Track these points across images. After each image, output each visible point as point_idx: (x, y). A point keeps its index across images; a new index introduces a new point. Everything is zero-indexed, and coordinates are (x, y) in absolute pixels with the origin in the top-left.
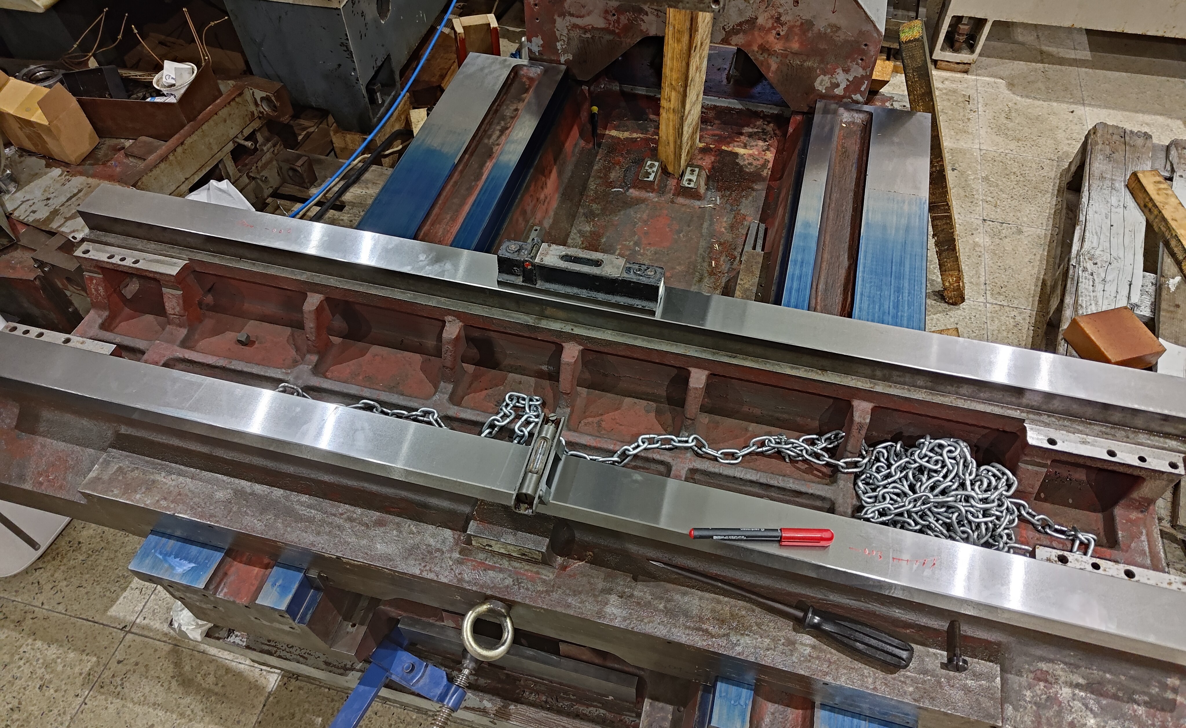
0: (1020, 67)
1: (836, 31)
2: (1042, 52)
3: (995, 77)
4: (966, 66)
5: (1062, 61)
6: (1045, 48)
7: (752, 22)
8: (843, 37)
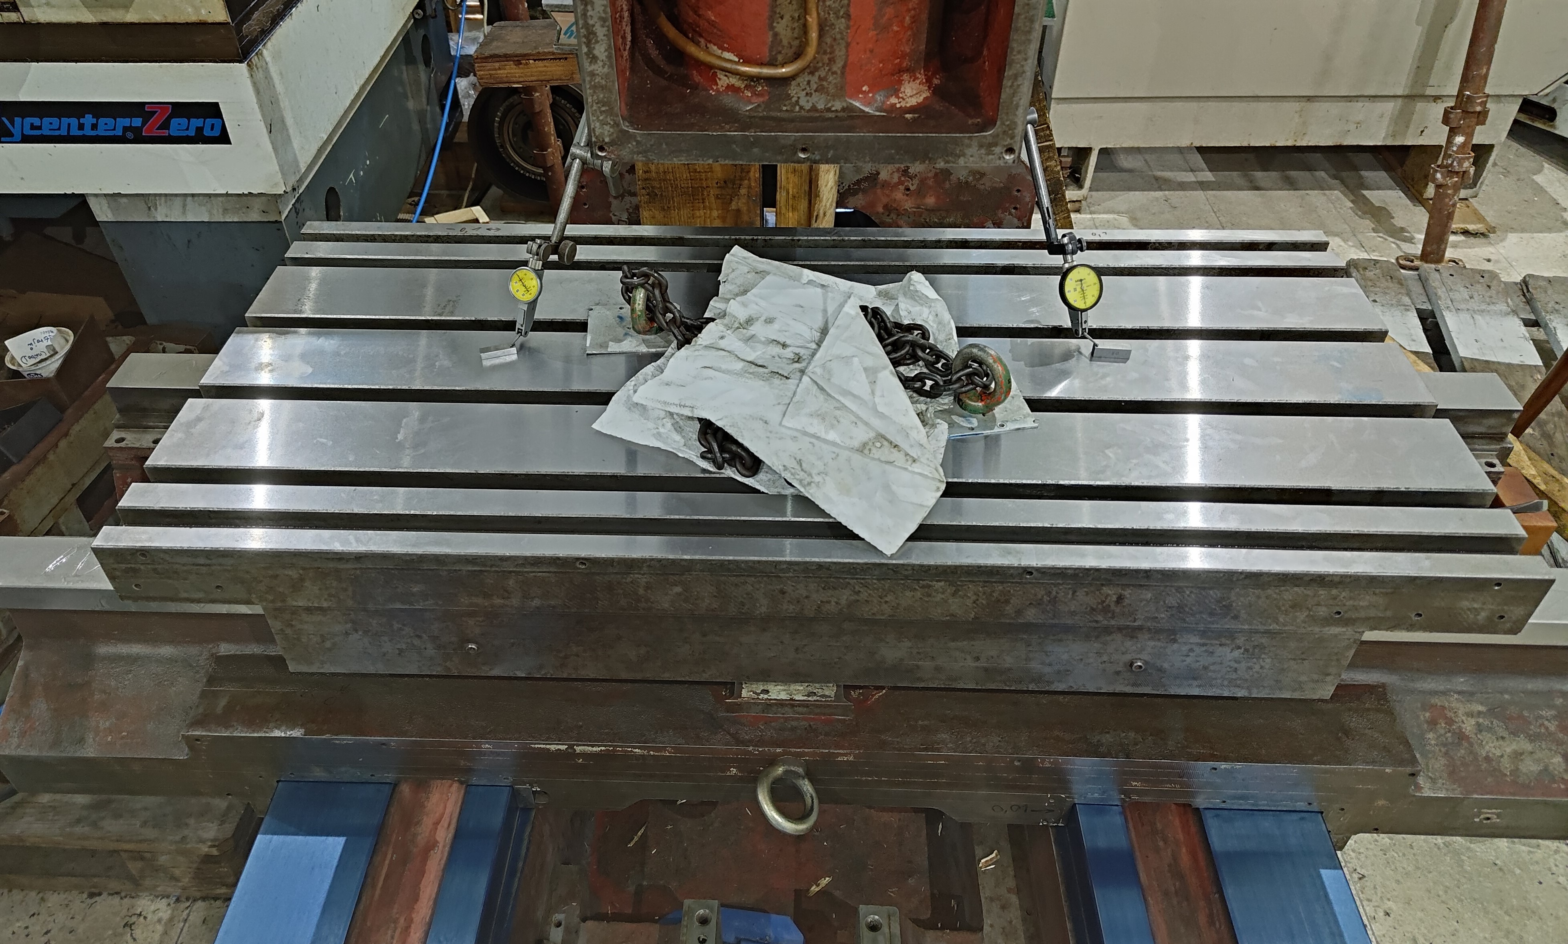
0: (1137, 198)
1: (980, 179)
2: (1157, 179)
3: (1113, 212)
4: (1077, 204)
5: (1182, 186)
6: (1159, 174)
7: (873, 177)
8: (988, 184)
